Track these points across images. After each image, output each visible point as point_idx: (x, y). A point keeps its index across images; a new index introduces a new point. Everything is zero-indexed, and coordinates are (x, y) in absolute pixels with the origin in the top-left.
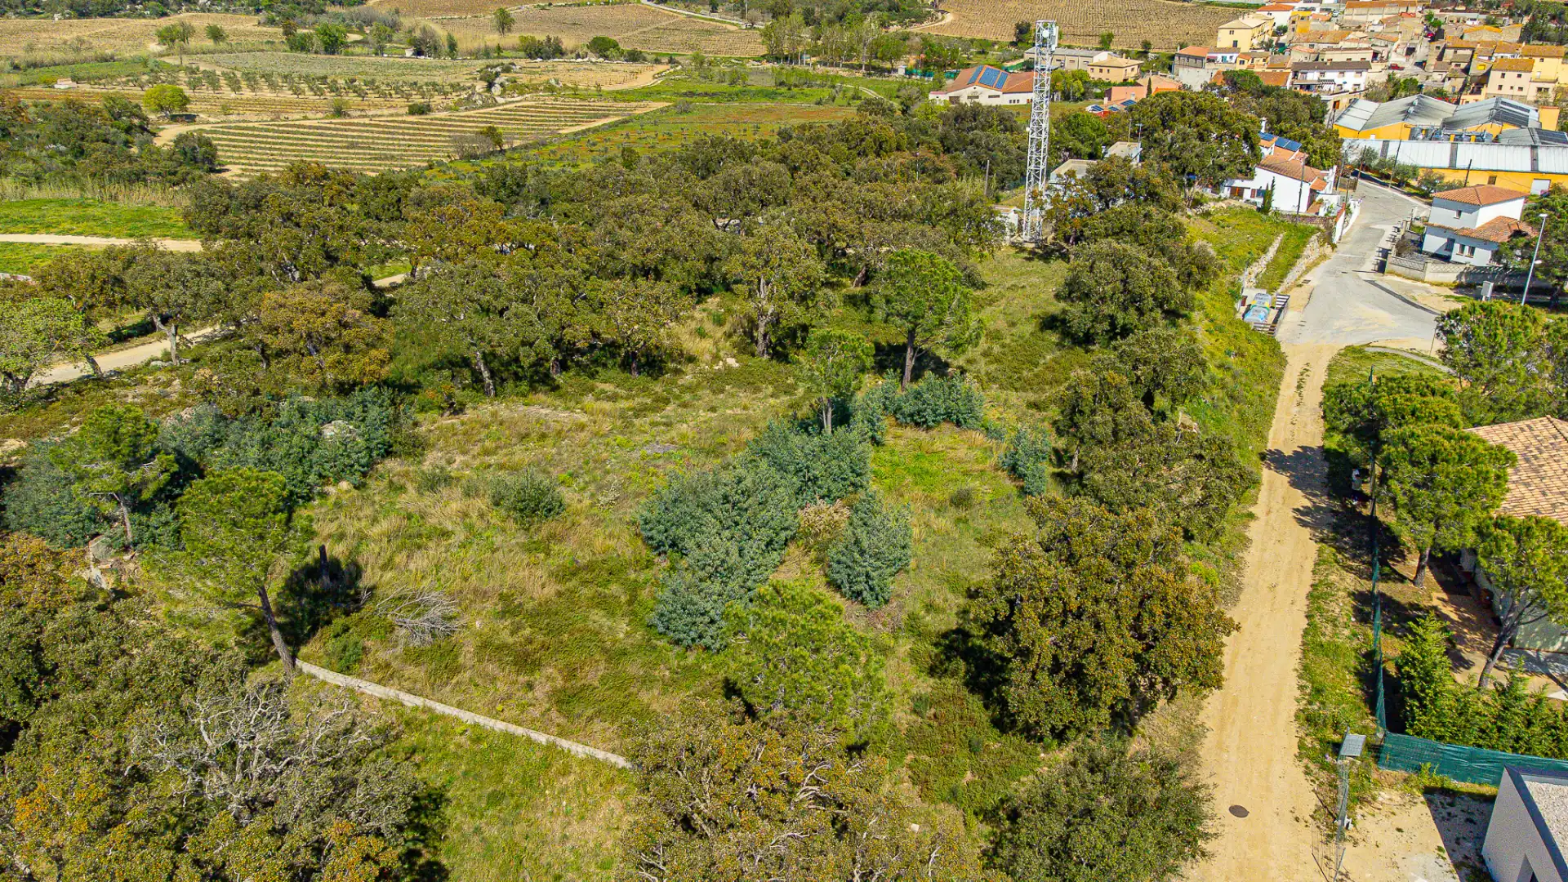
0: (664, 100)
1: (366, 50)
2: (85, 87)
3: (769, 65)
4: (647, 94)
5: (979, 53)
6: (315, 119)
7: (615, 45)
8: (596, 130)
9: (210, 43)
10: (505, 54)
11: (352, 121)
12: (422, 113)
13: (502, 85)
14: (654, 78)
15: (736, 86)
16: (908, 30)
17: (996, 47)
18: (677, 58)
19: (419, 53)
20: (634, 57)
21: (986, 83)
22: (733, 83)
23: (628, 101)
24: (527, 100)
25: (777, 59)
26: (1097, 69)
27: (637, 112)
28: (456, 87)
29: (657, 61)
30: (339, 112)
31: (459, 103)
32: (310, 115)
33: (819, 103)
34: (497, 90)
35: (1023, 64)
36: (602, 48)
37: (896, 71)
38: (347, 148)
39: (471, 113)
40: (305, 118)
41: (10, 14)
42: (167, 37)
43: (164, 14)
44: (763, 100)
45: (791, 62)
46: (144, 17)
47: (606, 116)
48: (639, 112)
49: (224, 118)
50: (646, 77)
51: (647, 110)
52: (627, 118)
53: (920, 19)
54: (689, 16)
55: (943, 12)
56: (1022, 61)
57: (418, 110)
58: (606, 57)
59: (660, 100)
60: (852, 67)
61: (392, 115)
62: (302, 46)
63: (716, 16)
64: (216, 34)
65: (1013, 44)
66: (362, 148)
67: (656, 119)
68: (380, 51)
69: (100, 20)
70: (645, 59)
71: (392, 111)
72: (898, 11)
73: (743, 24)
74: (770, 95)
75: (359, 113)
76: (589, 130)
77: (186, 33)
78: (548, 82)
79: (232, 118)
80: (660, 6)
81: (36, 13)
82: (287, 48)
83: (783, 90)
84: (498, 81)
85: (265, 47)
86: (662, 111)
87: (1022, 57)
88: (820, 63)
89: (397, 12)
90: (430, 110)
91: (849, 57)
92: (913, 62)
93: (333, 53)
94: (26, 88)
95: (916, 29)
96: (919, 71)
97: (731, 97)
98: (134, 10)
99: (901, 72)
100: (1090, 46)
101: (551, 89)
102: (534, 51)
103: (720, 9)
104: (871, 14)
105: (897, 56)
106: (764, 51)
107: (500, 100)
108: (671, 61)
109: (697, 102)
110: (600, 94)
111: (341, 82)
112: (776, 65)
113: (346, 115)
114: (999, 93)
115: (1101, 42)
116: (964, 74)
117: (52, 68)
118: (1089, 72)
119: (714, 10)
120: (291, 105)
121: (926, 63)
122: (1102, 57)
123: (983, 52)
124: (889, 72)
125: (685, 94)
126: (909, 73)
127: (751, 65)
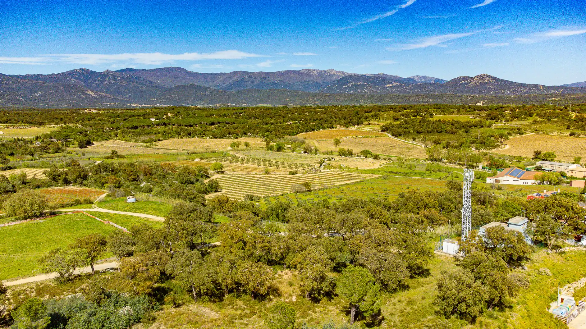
0: (380, 174)
1: (289, 151)
2: (202, 161)
3: (428, 162)
4: (375, 171)
5: (517, 161)
6: (259, 175)
7: (370, 153)
8: (348, 184)
9: (245, 147)
10: (333, 153)
11: (270, 176)
12: (294, 174)
13: (324, 166)
14: (380, 165)
15: (411, 170)
16: (488, 151)
17: (526, 160)
18: (391, 158)
19: (305, 152)
20: (376, 157)
21: (512, 175)
22: (410, 169)
23: (367, 174)
24: (331, 171)
25: (432, 160)
26: (570, 172)
27: (367, 178)
28: (308, 166)
29: (384, 159)
30: (267, 173)
31: (307, 171)
32: (258, 173)
33: (440, 179)
34: (322, 167)
35: (536, 167)
36: (366, 153)
37: (478, 167)
38: (263, 185)
39: (310, 175)
40: (256, 174)
41: (196, 137)
42: (233, 145)
43: (237, 138)
44: (419, 176)
45: (437, 161)
46: (231, 138)
47: (355, 179)
48: (368, 178)
49: (232, 173)
50: (377, 164)
51: (370, 178)
52: (362, 180)
53: (494, 147)
54: (405, 142)
55: (505, 144)
56: (535, 166)
57: (292, 173)
58: (366, 157)
59: (377, 174)
60: (461, 165)
61: (283, 174)
62: (270, 149)
63: (414, 143)
64: (247, 145)
65: (533, 159)
66: (268, 186)
67: (372, 181)
68: (293, 151)
69: (219, 139)
70: (380, 158)
71: (284, 173)
72: (484, 144)
73: (423, 146)
74: (422, 174)
75: (273, 173)
76: (345, 184)
77: (238, 144)
78: (340, 165)
79: (235, 173)
80: (395, 138)
81: (203, 137)
82: (266, 149)
83: (428, 172)
84: (323, 164)
85: (260, 149)
86: (377, 178)
87: (536, 164)
88: (448, 162)
89: (306, 138)
90: (296, 173)
91: (460, 161)
92: (485, 164)
93: (279, 151)
94: (187, 160)
95: (492, 151)
96: (488, 168)
97: (406, 174)
98: (229, 137)
99: (481, 167)
100: (569, 161)
101: (341, 168)
102: (343, 153)
103: (417, 140)
104: (473, 145)
105: (480, 161)
106: (427, 157)
107: (322, 171)
108: (389, 159)
109: (392, 175)
110: (357, 170)
111: (274, 161)
112: (431, 162)
113: (269, 174)
114: (519, 180)
115: (575, 160)
116: (507, 170)
117: (198, 154)
118: (566, 172)
119: (414, 140)
120: (254, 169)
121: (491, 164)
122: (574, 167)
123: (518, 161)
124: (476, 167)
125: (389, 172)
126: (484, 168)
127: (421, 162)
